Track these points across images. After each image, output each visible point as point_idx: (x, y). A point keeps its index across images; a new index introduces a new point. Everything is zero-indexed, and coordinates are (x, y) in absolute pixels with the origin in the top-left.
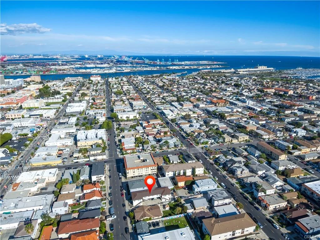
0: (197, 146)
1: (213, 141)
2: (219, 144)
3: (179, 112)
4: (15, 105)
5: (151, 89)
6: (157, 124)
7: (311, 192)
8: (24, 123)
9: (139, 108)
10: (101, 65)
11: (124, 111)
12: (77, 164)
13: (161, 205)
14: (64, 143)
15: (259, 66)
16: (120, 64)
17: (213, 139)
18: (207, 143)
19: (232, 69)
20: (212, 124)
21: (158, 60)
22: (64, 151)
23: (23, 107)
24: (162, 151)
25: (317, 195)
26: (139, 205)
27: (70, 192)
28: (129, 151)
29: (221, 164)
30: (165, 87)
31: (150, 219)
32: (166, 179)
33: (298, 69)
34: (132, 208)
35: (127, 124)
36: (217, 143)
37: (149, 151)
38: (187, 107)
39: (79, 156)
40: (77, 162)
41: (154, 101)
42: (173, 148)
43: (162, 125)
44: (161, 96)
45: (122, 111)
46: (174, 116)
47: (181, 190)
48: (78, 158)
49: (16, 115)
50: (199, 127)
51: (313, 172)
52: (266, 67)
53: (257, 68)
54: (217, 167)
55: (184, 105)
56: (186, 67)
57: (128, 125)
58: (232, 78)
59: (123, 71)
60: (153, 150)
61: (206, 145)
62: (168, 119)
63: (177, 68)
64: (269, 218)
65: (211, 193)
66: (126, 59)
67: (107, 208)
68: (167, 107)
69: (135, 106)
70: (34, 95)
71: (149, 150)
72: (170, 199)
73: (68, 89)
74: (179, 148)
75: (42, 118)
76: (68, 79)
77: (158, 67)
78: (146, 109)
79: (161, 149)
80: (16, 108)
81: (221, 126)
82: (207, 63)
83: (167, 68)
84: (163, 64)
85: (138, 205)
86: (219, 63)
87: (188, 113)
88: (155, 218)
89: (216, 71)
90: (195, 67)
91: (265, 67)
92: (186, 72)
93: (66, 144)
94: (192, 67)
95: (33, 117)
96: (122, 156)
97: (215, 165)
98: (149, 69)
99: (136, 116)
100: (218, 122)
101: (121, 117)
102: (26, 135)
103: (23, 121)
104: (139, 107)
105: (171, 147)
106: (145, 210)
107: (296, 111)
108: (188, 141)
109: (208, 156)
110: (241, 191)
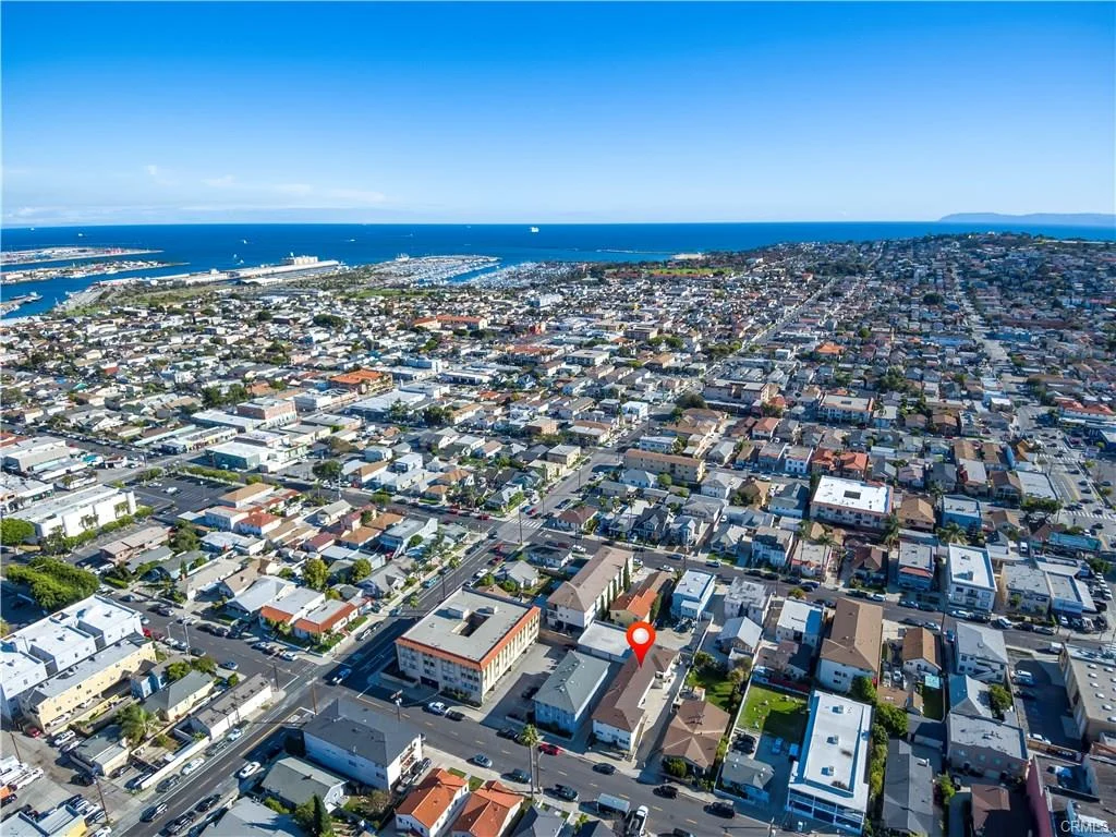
0: (504, 517)
1: (520, 488)
3: (287, 441)
6: (272, 502)
7: (835, 511)
15: (295, 256)
17: (518, 482)
19: (214, 271)
20: (444, 445)
24: (436, 571)
25: (851, 513)
28: (338, 627)
31: (726, 741)
32: (596, 632)
33: (401, 260)
35: (142, 546)
37: (397, 592)
38: (277, 418)
41: (95, 429)
42: (453, 550)
43: (296, 499)
46: (282, 456)
50: (421, 465)
51: (769, 479)
52: (316, 258)
53: (291, 263)
55: (266, 413)
56: (8, 278)
57: (147, 546)
58: (266, 302)
60: (409, 584)
62: (272, 473)
64: (846, 590)
65: (734, 599)
68: (203, 437)
69: (31, 469)
71: (396, 588)
78: (111, 466)
81: (477, 445)
82: (83, 256)
86: (129, 252)
87: (316, 435)
89: (165, 281)
90: (54, 273)
91: (312, 259)
92: (34, 294)
94: (40, 274)
96: (325, 655)
97: (619, 544)
99: (125, 505)
101: (56, 530)
106: (689, 730)
107: (564, 365)
108: (455, 513)
109: (569, 529)
110: (742, 569)
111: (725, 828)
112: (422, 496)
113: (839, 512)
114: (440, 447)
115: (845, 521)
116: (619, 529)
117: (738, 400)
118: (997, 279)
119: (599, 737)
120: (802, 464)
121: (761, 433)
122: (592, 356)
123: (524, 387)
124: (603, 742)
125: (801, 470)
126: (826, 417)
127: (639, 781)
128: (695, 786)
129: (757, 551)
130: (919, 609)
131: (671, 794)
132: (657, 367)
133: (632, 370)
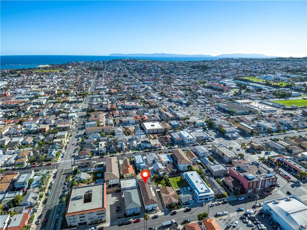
17: (53, 148)
64: (167, 148)
106: (168, 195)
107: (32, 106)
108: (35, 166)
109: (85, 157)
110: (142, 151)
111: (191, 214)
112: (14, 165)
113: (153, 130)
114: (5, 145)
115: (155, 132)
116: (102, 152)
117: (102, 108)
118: (136, 70)
119: (148, 210)
120: (134, 121)
121: (117, 115)
122: (41, 101)
123: (21, 116)
124: (149, 211)
125: (134, 123)
126: (127, 108)
127: (165, 215)
128: (178, 208)
129: (143, 146)
130: (183, 147)
131: (175, 213)
132: (67, 102)
133: (60, 104)
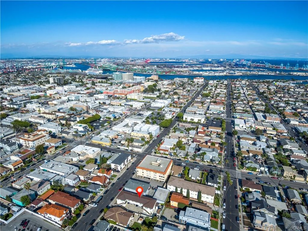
0: (239, 169)
1: (266, 170)
2: (272, 176)
4: (124, 96)
5: (246, 95)
6: (215, 132)
8: (116, 109)
9: (213, 113)
10: (216, 68)
11: (195, 113)
12: (118, 149)
13: (139, 215)
14: (124, 130)
16: (237, 67)
18: (254, 169)
20: (286, 148)
21: (282, 65)
22: (119, 136)
23: (128, 98)
24: (194, 161)
26: (122, 205)
27: (89, 170)
28: (162, 152)
29: (247, 202)
30: (265, 95)
31: (115, 223)
32: (164, 192)
34: (116, 205)
36: (271, 173)
38: (271, 121)
39: (124, 144)
40: (119, 148)
41: (236, 108)
42: (207, 162)
43: (220, 135)
44: (250, 104)
45: (194, 113)
46: (244, 127)
47: (171, 210)
48: (123, 145)
49: (117, 103)
50: (264, 147)
54: (240, 204)
57: (185, 127)
59: (234, 75)
60: (184, 158)
61: (252, 172)
63: (302, 75)
65: (192, 230)
66: (244, 63)
67: (100, 195)
68: (244, 117)
69: (211, 110)
70: (142, 90)
71: (181, 156)
72: (151, 213)
73: (168, 88)
74: (215, 165)
75: (132, 108)
76: (176, 79)
77: (278, 72)
79: (193, 159)
80: (123, 98)
81: (297, 154)
83: (289, 74)
84: (288, 69)
85: (120, 205)
87: (266, 128)
88: (120, 224)
93: (126, 131)
95: (127, 106)
97: (239, 200)
98: (265, 74)
99: (200, 120)
100: (296, 148)
101: (186, 118)
102: (110, 118)
103: (117, 108)
104: (214, 111)
105: (206, 161)
